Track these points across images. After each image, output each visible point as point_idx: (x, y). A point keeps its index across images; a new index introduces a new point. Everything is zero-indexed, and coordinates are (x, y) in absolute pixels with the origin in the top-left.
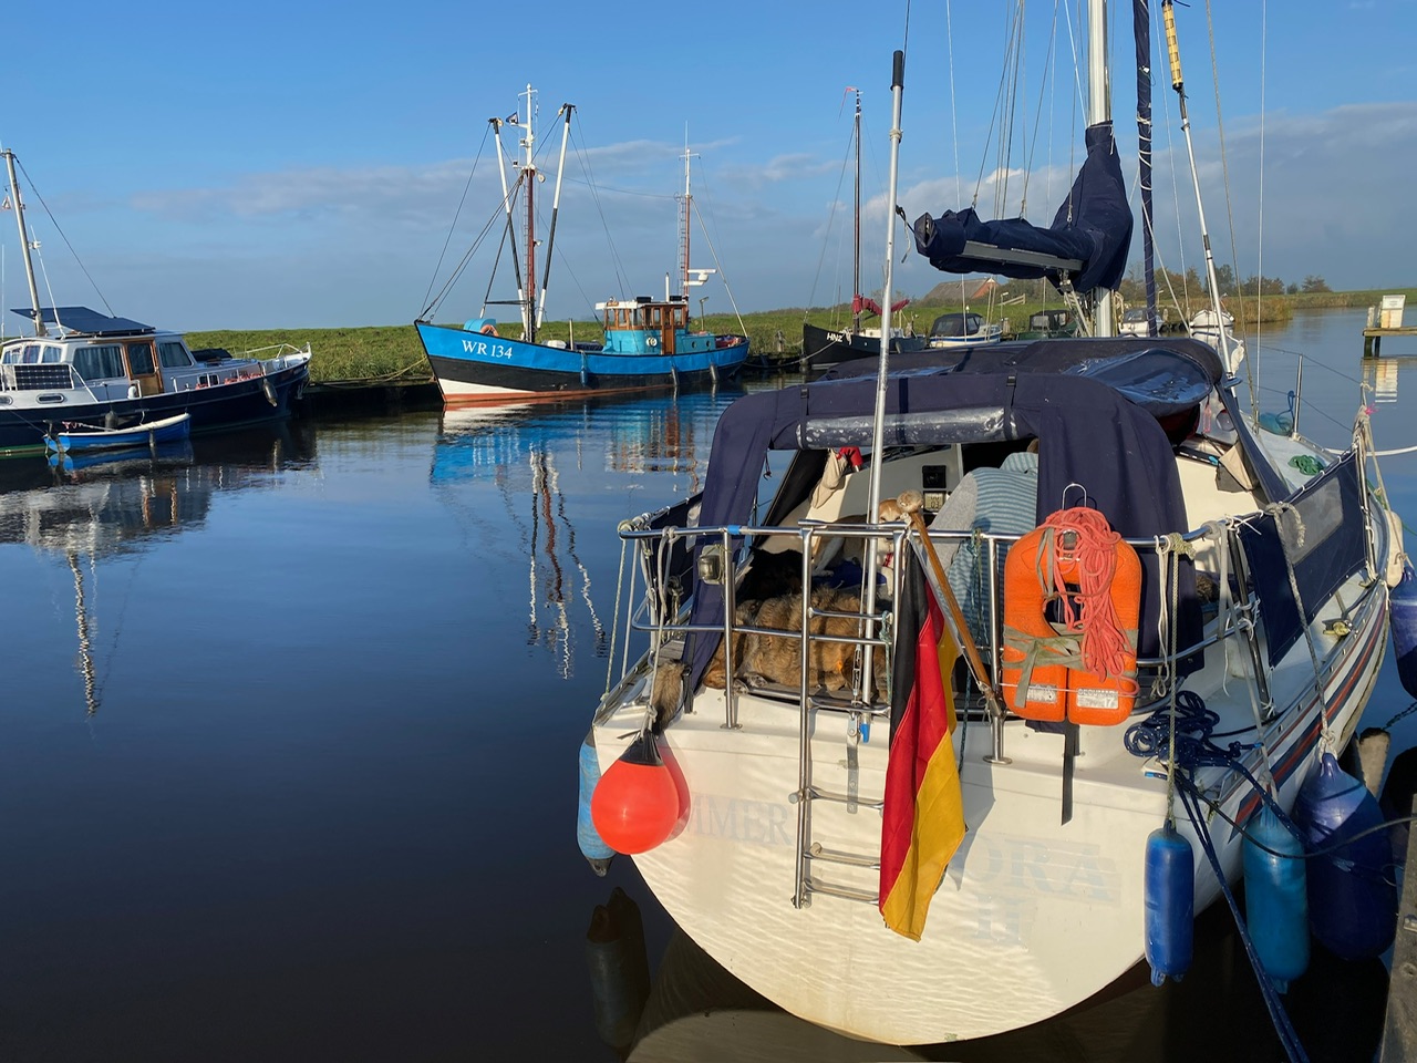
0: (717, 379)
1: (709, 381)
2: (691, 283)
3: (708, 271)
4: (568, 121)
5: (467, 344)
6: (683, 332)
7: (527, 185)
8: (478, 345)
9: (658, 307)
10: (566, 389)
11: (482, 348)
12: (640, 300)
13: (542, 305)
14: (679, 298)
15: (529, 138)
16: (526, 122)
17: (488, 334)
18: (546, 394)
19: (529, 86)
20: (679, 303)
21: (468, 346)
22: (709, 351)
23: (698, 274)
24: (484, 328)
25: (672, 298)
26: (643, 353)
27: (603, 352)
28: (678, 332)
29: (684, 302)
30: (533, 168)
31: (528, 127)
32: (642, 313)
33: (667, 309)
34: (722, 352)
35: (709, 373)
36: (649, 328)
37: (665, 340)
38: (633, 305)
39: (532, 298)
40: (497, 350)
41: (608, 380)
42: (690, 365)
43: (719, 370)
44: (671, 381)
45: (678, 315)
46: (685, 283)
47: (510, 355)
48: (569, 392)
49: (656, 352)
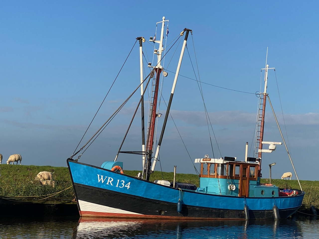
0: (278, 218)
1: (272, 219)
2: (264, 151)
3: (276, 143)
4: (186, 39)
5: (100, 177)
6: (255, 183)
7: (155, 77)
8: (107, 179)
9: (238, 164)
10: (165, 214)
11: (110, 181)
12: (226, 159)
13: (156, 156)
14: (254, 160)
15: (161, 49)
16: (160, 40)
17: (117, 171)
18: (151, 216)
19: (164, 18)
20: (255, 163)
21: (101, 179)
22: (273, 198)
23: (269, 145)
24: (114, 167)
25: (249, 159)
26: (225, 195)
27: (196, 191)
28: (252, 182)
29: (257, 163)
30: (161, 67)
31: (160, 42)
32: (227, 167)
33: (245, 166)
34: (283, 200)
35: (272, 213)
36: (231, 178)
37: (241, 187)
38: (221, 161)
39: (151, 151)
40: (120, 183)
41: (197, 211)
42: (258, 206)
43: (280, 212)
44: (243, 216)
45: (253, 171)
46: (260, 151)
47: (128, 187)
48: (168, 217)
49: (234, 194)
